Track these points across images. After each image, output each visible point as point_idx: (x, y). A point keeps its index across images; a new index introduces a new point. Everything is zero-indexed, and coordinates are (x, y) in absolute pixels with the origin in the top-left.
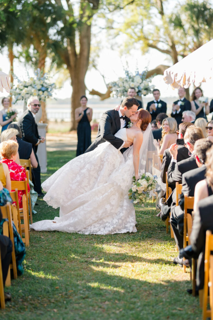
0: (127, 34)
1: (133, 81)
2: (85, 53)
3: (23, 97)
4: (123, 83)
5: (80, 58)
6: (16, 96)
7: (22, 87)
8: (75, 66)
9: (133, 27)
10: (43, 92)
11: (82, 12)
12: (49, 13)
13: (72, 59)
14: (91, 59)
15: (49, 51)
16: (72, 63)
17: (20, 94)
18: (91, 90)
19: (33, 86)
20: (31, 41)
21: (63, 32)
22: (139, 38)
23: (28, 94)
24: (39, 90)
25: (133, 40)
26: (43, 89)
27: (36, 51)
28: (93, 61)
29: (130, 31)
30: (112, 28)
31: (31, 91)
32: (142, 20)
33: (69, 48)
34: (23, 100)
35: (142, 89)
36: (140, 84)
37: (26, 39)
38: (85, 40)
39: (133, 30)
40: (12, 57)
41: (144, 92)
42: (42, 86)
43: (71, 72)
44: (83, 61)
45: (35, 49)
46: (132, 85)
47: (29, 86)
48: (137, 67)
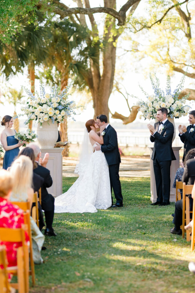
0: (153, 57)
1: (164, 101)
2: (109, 75)
3: (37, 116)
4: (153, 102)
5: (103, 80)
6: (28, 115)
7: (36, 106)
8: (98, 88)
9: (158, 50)
10: (60, 111)
11: (107, 32)
12: (72, 32)
13: (95, 80)
14: (115, 82)
15: (71, 72)
16: (95, 85)
17: (33, 113)
18: (114, 113)
19: (49, 103)
20: (53, 61)
21: (86, 53)
22: (165, 61)
23: (43, 113)
24: (56, 109)
25: (159, 63)
26: (60, 107)
27: (58, 72)
28: (117, 83)
29: (155, 53)
30: (137, 50)
31: (46, 109)
32: (168, 42)
33: (92, 69)
34: (36, 119)
35: (174, 110)
36: (173, 104)
37: (47, 59)
38: (109, 62)
39: (158, 53)
40: (33, 77)
41: (176, 114)
42: (59, 103)
43: (93, 95)
44: (107, 83)
45: (57, 70)
46: (163, 105)
47: (44, 104)
48: (168, 85)
